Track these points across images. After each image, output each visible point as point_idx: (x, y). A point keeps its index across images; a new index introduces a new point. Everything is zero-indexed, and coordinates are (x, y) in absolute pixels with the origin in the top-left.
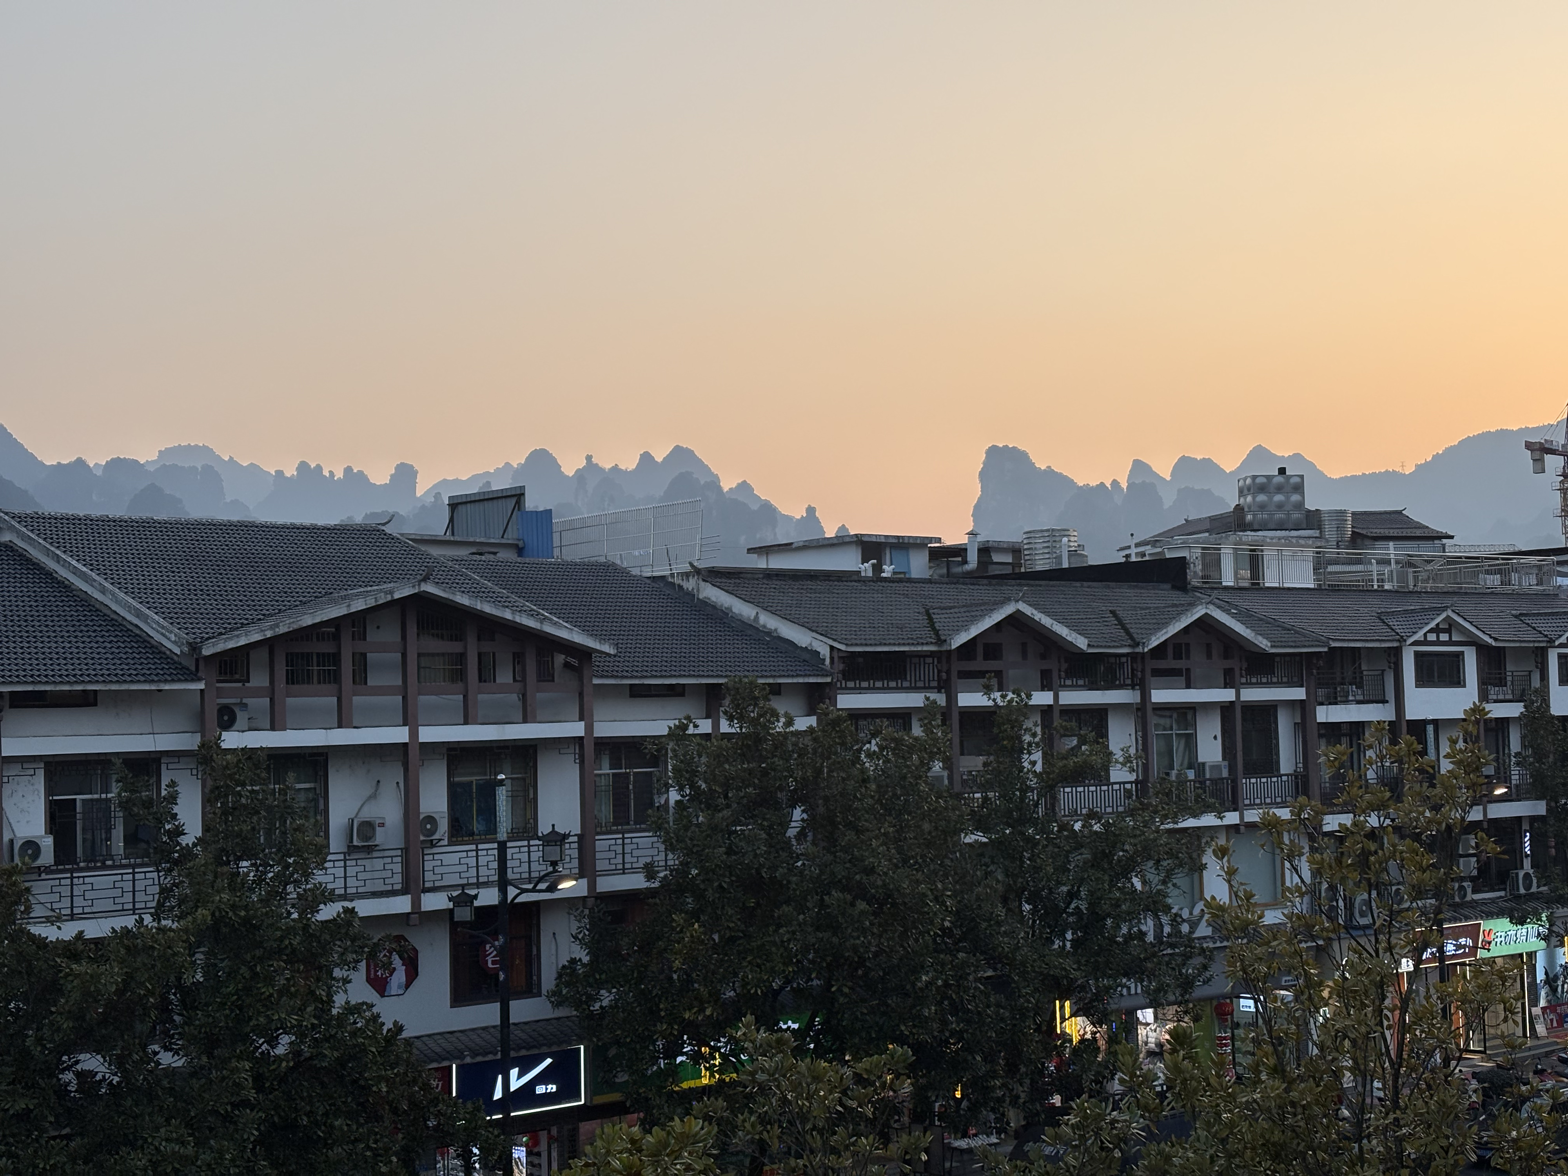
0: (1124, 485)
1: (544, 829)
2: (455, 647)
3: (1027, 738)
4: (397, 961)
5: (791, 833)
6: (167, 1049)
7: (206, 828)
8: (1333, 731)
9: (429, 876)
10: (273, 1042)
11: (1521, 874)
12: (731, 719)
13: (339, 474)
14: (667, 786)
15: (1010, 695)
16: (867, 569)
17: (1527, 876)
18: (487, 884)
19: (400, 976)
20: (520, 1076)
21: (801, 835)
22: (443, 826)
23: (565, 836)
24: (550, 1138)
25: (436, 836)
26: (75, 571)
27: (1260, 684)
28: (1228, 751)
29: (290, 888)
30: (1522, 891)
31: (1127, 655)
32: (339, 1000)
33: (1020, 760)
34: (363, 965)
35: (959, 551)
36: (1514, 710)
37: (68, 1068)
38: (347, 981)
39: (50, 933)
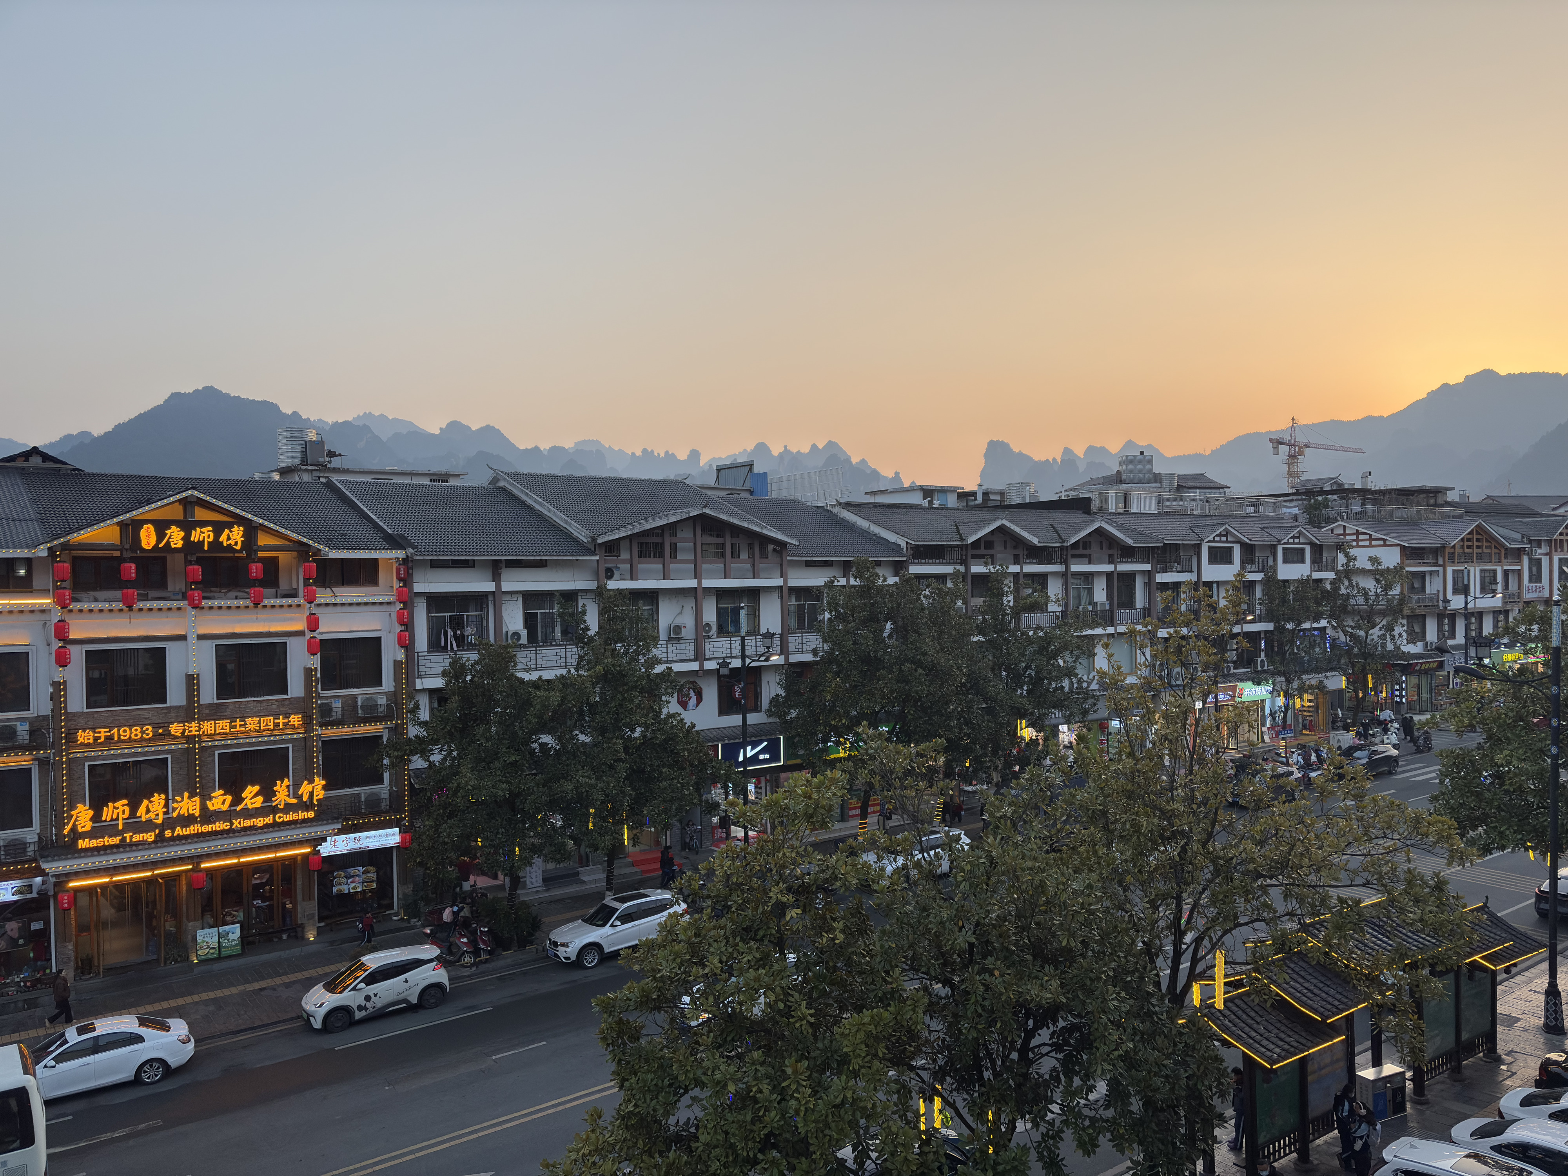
0: (1059, 461)
1: (763, 630)
2: (720, 540)
3: (1006, 589)
4: (692, 694)
5: (885, 635)
6: (582, 733)
7: (600, 627)
8: (1164, 586)
9: (707, 652)
10: (633, 731)
11: (1259, 660)
12: (856, 578)
13: (662, 455)
14: (824, 611)
15: (998, 567)
16: (925, 503)
17: (1262, 661)
18: (735, 657)
19: (693, 700)
20: (752, 749)
21: (890, 636)
22: (714, 628)
23: (774, 634)
24: (766, 780)
25: (711, 633)
26: (536, 501)
27: (1127, 562)
28: (1110, 597)
29: (641, 657)
30: (1259, 669)
31: (1058, 547)
32: (665, 711)
33: (1002, 599)
34: (676, 695)
35: (973, 494)
36: (1259, 576)
37: (535, 741)
38: (668, 702)
39: (526, 676)
